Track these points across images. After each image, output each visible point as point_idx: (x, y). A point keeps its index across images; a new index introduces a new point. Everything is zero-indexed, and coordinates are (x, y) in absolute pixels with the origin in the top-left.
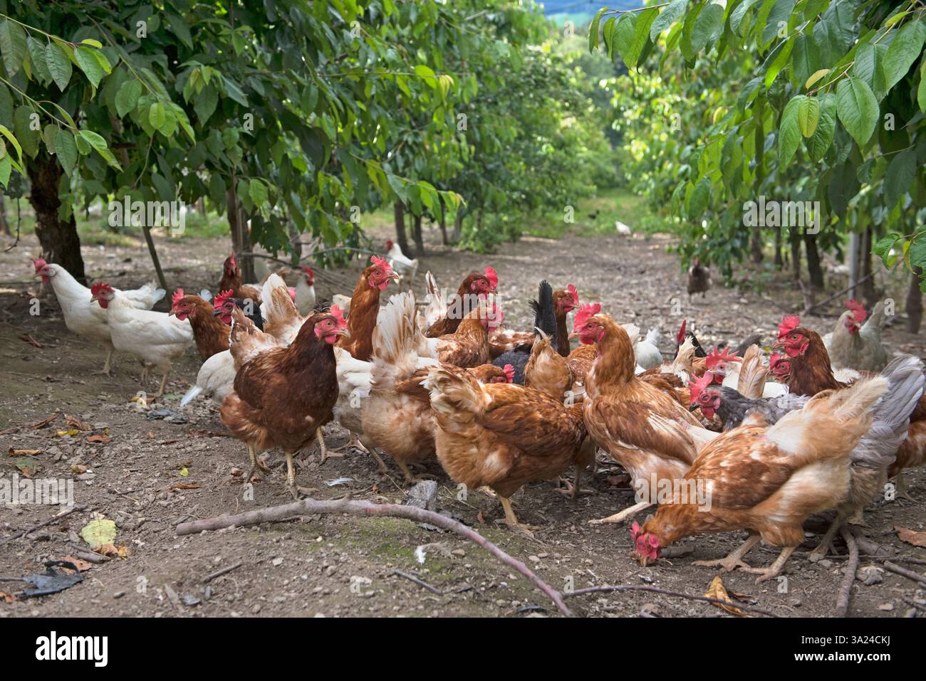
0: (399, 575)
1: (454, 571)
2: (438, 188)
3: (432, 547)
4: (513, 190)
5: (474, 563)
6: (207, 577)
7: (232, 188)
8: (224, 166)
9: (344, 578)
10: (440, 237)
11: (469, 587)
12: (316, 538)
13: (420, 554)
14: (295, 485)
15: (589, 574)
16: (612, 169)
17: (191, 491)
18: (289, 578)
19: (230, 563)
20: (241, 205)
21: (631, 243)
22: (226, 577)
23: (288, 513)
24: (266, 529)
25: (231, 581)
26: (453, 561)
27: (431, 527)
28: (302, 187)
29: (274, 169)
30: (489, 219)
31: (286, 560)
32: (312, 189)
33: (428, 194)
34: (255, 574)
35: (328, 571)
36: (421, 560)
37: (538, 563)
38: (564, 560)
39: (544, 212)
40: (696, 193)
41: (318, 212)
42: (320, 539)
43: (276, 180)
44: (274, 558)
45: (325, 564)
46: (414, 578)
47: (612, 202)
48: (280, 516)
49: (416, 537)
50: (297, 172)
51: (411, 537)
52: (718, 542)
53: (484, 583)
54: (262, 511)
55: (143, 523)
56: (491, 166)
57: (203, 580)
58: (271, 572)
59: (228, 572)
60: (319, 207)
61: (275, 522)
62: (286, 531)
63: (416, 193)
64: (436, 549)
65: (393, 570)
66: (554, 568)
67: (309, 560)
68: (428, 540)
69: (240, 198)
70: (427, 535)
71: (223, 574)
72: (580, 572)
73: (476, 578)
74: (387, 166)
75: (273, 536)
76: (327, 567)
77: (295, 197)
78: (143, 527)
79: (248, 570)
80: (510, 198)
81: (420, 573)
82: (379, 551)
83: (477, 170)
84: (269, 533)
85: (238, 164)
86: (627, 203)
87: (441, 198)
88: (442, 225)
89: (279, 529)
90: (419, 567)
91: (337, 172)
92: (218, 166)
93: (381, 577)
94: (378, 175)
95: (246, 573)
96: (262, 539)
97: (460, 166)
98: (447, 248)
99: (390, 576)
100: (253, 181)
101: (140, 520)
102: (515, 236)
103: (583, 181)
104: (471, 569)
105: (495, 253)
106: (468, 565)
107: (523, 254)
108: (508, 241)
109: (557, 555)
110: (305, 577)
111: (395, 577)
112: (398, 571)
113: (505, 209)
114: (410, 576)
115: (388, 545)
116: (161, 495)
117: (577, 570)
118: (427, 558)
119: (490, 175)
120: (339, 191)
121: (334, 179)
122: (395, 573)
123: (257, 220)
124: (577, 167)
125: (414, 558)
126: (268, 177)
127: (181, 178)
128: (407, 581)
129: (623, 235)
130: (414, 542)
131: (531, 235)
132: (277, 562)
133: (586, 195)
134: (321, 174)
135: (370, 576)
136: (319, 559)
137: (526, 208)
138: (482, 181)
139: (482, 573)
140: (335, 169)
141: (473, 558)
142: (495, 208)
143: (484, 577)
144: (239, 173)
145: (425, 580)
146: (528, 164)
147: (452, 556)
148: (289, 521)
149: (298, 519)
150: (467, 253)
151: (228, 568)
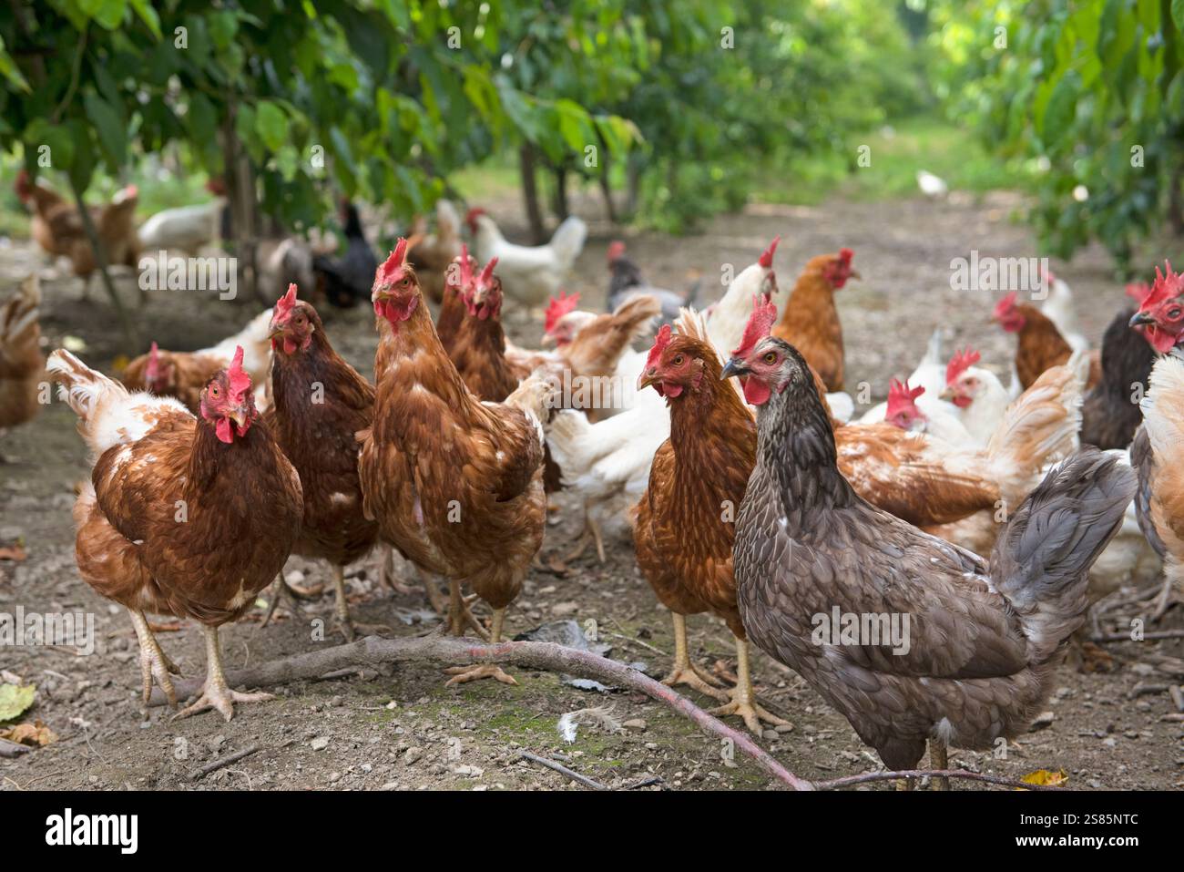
0: (530, 761)
1: (627, 755)
2: (593, 112)
3: (588, 716)
4: (732, 119)
5: (662, 741)
6: (198, 771)
7: (227, 123)
8: (212, 82)
9: (435, 768)
10: (601, 207)
11: (653, 779)
12: (388, 703)
13: (567, 727)
14: (348, 620)
15: (865, 758)
16: (910, 81)
17: (169, 635)
18: (339, 770)
19: (237, 747)
20: (244, 151)
21: (947, 210)
22: (232, 769)
23: (336, 663)
24: (298, 693)
25: (238, 777)
26: (624, 739)
27: (587, 683)
28: (352, 117)
29: (300, 86)
30: (691, 173)
31: (336, 739)
32: (368, 120)
33: (575, 124)
34: (281, 764)
35: (408, 757)
36: (570, 736)
37: (775, 742)
38: (821, 736)
39: (788, 160)
40: (1055, 101)
41: (381, 164)
42: (392, 705)
43: (305, 106)
44: (314, 737)
45: (402, 745)
46: (558, 765)
47: (912, 140)
48: (322, 668)
49: (561, 700)
50: (342, 90)
51: (552, 700)
52: (1097, 707)
53: (679, 774)
54: (290, 660)
55: (85, 689)
56: (690, 78)
57: (191, 776)
58: (308, 760)
59: (234, 761)
60: (381, 154)
61: (315, 680)
62: (333, 693)
63: (554, 123)
64: (595, 719)
65: (520, 752)
66: (804, 749)
67: (373, 740)
68: (581, 705)
69: (242, 135)
70: (580, 697)
71: (226, 765)
72: (849, 755)
73: (665, 766)
74: (502, 81)
75: (311, 702)
76: (404, 750)
77: (338, 136)
78: (87, 696)
79: (270, 757)
80: (725, 135)
81: (567, 758)
82: (496, 722)
83: (664, 85)
84: (304, 698)
85: (236, 76)
86: (940, 141)
87: (597, 130)
88: (605, 186)
89: (322, 692)
90: (565, 747)
91: (414, 91)
92: (202, 83)
93: (499, 764)
94: (485, 94)
95: (265, 763)
96: (293, 708)
97: (633, 77)
98: (616, 228)
99: (515, 762)
100: (265, 107)
101: (81, 685)
102: (736, 204)
103: (858, 101)
104: (657, 751)
105: (701, 233)
106: (650, 745)
107: (751, 234)
108: (723, 213)
109: (809, 728)
110: (368, 767)
111: (524, 763)
112: (529, 754)
113: (718, 156)
114: (550, 762)
115: (511, 713)
116: (117, 643)
117: (845, 753)
118: (579, 732)
119: (687, 93)
120: (416, 125)
121: (406, 104)
122: (524, 758)
123: (273, 179)
124: (846, 78)
125: (557, 733)
126: (290, 99)
127: (137, 106)
128: (544, 770)
129: (930, 199)
130: (557, 708)
131: (767, 201)
132: (317, 744)
133: (864, 128)
134: (383, 94)
135: (480, 764)
136: (395, 737)
137: (755, 152)
138: (673, 106)
139: (676, 758)
140: (409, 86)
141: (661, 733)
142: (699, 154)
143: (680, 763)
144: (239, 93)
145: (575, 769)
146: (757, 74)
147: (623, 731)
148: (339, 678)
149: (355, 675)
150: (654, 237)
151: (235, 755)
